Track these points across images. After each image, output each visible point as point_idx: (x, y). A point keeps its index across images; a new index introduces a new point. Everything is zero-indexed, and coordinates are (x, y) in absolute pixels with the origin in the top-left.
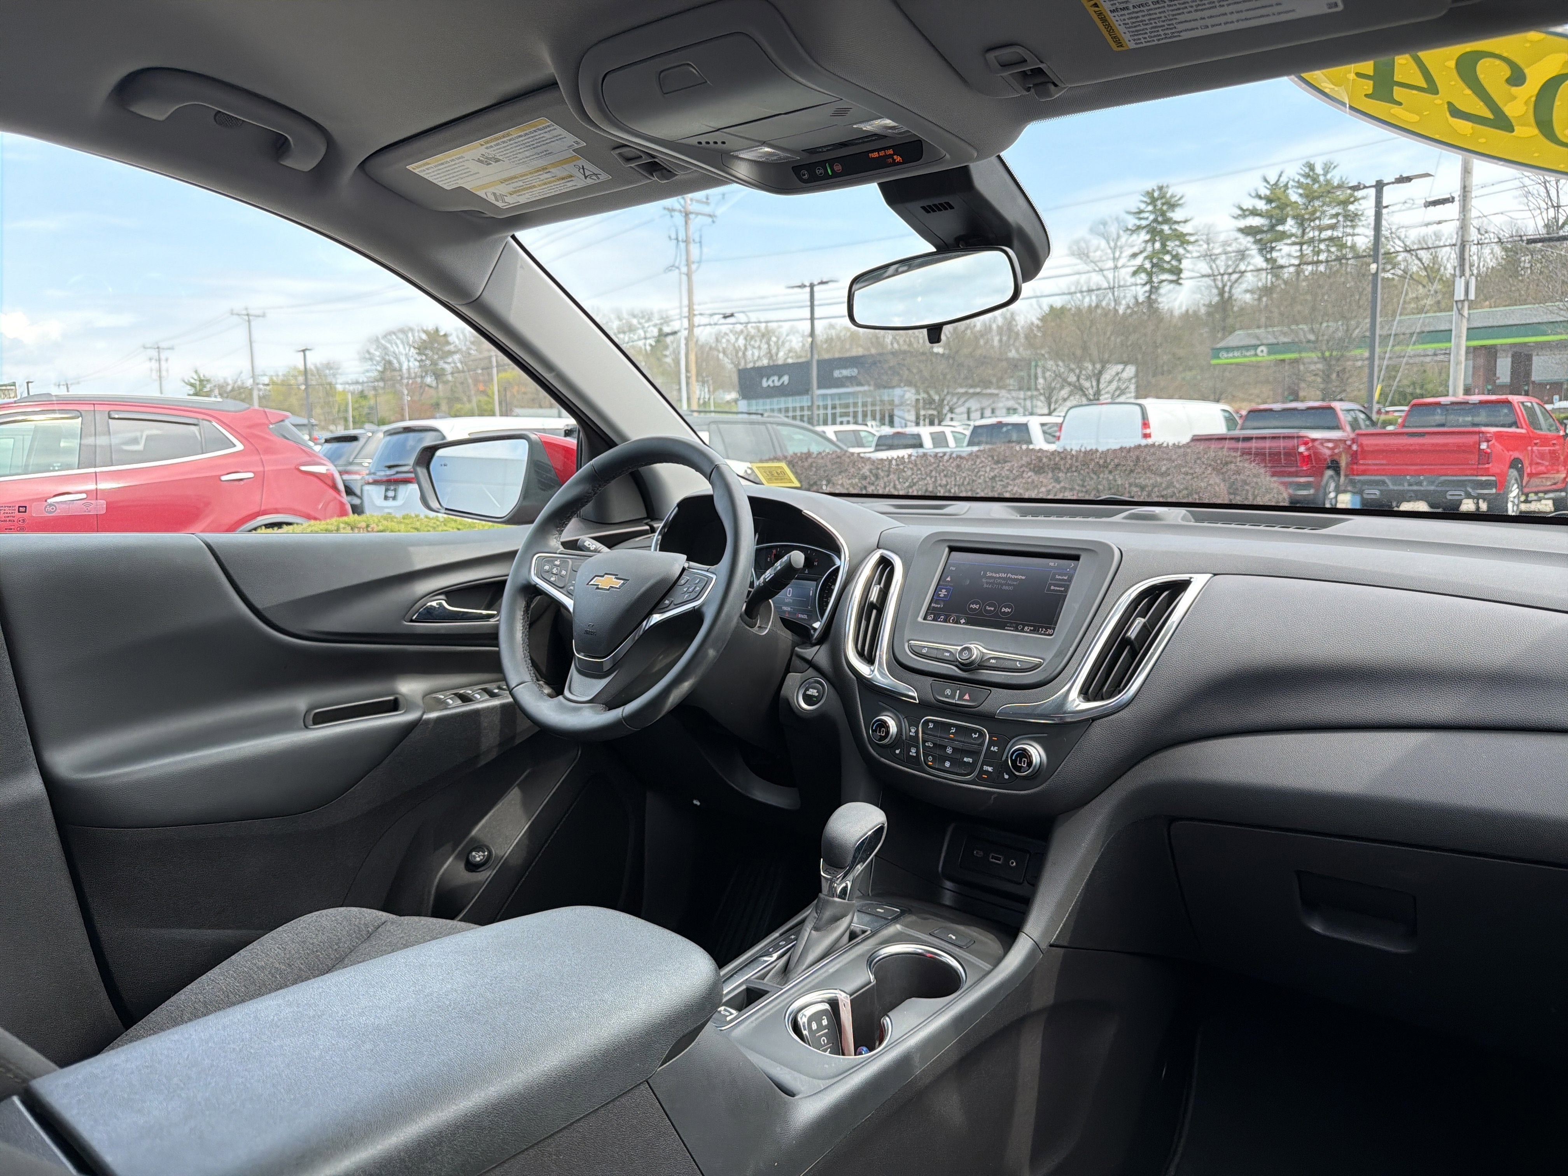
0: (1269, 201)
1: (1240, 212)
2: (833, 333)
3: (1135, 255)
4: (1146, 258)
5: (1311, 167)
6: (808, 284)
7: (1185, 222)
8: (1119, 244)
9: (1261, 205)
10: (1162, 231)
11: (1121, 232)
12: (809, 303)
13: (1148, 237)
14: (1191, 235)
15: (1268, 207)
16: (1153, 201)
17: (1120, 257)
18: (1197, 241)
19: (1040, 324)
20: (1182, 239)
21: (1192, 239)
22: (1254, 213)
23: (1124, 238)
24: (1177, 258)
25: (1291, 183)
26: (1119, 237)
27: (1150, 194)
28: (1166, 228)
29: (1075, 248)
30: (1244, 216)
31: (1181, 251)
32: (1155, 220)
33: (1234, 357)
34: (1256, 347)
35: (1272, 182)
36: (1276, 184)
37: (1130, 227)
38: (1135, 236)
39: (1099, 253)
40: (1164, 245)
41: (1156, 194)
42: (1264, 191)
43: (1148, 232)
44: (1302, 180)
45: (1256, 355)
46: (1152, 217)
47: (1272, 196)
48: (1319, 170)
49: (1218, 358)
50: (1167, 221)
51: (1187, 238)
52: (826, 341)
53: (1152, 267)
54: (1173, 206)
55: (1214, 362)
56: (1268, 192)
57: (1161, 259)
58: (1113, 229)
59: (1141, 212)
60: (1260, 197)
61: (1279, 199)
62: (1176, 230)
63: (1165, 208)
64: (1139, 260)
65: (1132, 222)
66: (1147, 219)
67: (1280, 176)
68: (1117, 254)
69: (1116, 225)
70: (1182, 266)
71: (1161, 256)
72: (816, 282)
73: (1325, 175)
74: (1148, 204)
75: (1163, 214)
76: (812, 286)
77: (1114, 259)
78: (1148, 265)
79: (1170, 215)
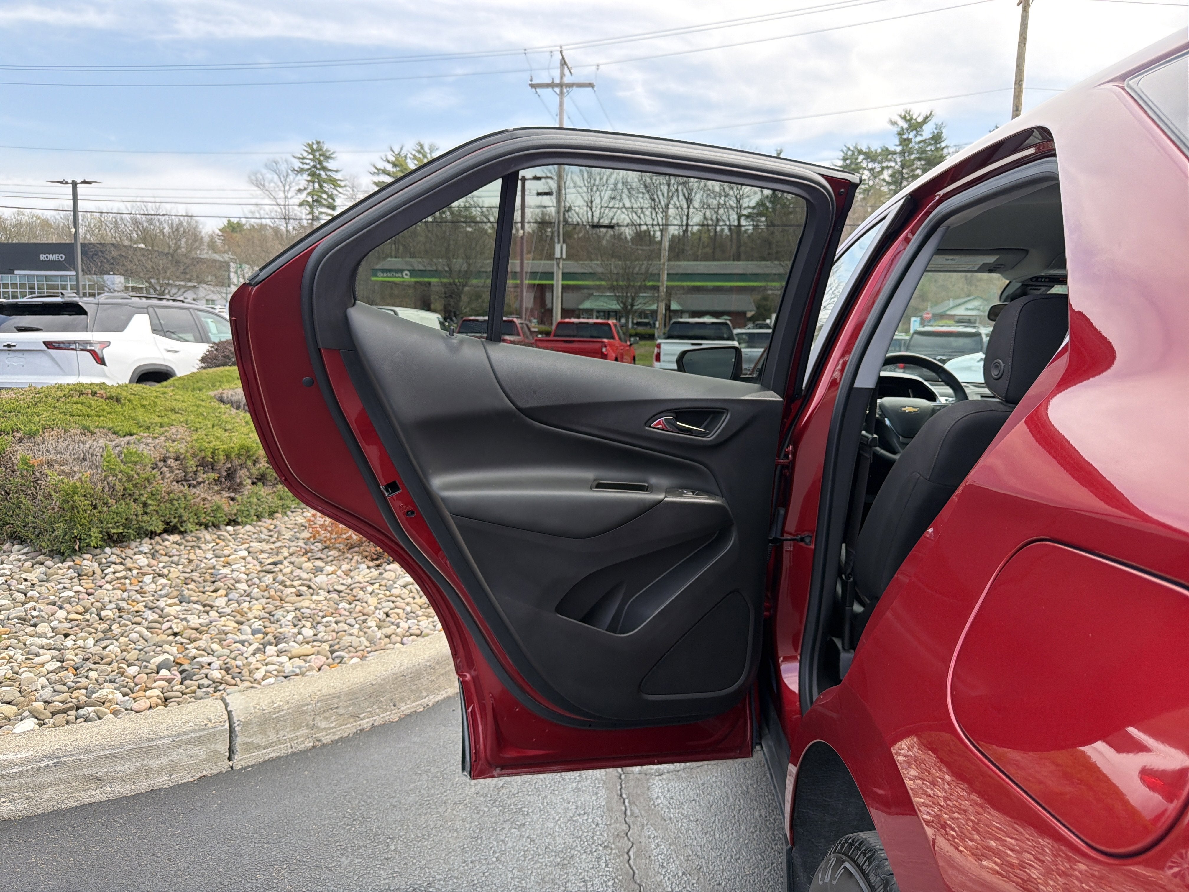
0: (395, 165)
1: (376, 171)
2: (24, 219)
3: (300, 191)
4: (308, 194)
5: (422, 146)
6: (70, 181)
7: (337, 171)
8: (288, 180)
9: (389, 167)
10: (320, 175)
11: (290, 172)
12: (71, 197)
13: (309, 178)
14: (341, 180)
15: (394, 170)
16: (313, 152)
17: (289, 190)
18: (345, 186)
19: (220, 233)
20: (334, 182)
21: (342, 184)
22: (385, 172)
23: (292, 176)
24: (331, 197)
25: (409, 155)
26: (288, 175)
27: (310, 146)
28: (323, 173)
29: (253, 178)
30: (378, 174)
31: (335, 192)
32: (315, 167)
33: (387, 277)
34: (402, 271)
35: (397, 153)
36: (399, 154)
37: (296, 168)
38: (299, 177)
39: (272, 185)
40: (321, 186)
41: (315, 147)
42: (392, 159)
43: (309, 175)
44: (417, 154)
45: (403, 277)
46: (312, 164)
47: (397, 163)
48: (427, 149)
49: (377, 276)
50: (324, 169)
51: (339, 182)
52: (15, 226)
53: (313, 201)
54: (328, 158)
55: (374, 279)
56: (394, 159)
57: (321, 197)
58: (283, 167)
59: (304, 158)
60: (389, 162)
61: (402, 165)
62: (330, 176)
63: (322, 158)
64: (303, 196)
65: (297, 164)
66: (308, 164)
67: (401, 149)
68: (287, 188)
69: (286, 166)
70: (336, 204)
71: (319, 194)
72: (79, 181)
73: (431, 153)
74: (309, 153)
75: (320, 163)
76: (74, 184)
77: (284, 191)
78: (310, 199)
79: (325, 164)
